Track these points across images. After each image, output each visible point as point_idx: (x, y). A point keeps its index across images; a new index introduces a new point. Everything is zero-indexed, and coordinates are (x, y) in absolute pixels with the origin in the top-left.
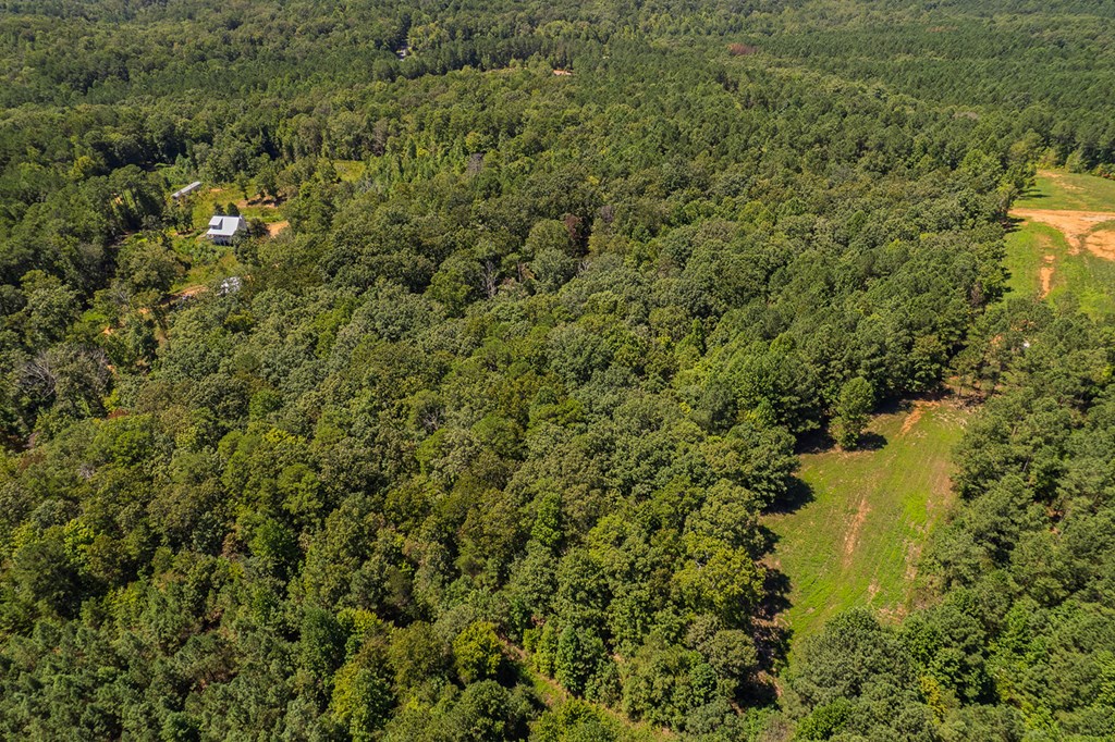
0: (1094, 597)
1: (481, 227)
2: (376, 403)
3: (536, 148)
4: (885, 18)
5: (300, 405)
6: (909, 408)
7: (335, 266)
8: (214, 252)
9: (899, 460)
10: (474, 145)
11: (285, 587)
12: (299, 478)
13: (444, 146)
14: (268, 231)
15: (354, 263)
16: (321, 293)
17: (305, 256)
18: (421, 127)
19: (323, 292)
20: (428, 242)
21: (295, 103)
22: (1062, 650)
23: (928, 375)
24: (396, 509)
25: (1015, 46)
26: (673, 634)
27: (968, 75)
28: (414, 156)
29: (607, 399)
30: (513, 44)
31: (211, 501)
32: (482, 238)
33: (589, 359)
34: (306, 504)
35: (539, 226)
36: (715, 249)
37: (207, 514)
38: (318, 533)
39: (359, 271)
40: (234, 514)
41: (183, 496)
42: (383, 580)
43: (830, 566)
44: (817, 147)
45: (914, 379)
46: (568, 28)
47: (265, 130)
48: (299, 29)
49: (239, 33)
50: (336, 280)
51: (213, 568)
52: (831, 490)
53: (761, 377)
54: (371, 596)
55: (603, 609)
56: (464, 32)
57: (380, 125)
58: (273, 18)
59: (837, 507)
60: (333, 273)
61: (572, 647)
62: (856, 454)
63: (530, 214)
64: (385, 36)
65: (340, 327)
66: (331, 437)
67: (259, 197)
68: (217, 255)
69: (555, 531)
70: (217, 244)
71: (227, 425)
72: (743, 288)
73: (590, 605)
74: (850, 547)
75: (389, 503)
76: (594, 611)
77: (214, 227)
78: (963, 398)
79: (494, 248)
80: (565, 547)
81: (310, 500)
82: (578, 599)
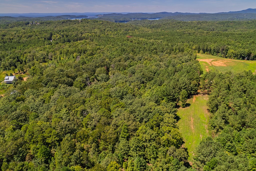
0: (249, 127)
1: (84, 71)
2: (67, 111)
3: (92, 54)
4: (156, 31)
5: (45, 115)
6: (192, 97)
7: (47, 82)
8: (7, 86)
9: (195, 108)
10: (76, 56)
11: (49, 166)
12: (51, 132)
13: (68, 57)
14: (23, 79)
15: (52, 81)
16: (44, 89)
17: (38, 81)
18: (61, 53)
19: (45, 89)
20: (71, 75)
21: (25, 51)
22: (246, 140)
23: (195, 90)
24: (80, 137)
25: (182, 34)
26: (164, 154)
27: (176, 39)
28: (60, 60)
29: (129, 101)
30: (78, 38)
31: (21, 145)
32: (84, 73)
33: (122, 94)
34: (53, 139)
35: (98, 70)
36: (141, 70)
37: (20, 149)
38: (58, 147)
39: (54, 83)
40: (29, 147)
41: (11, 145)
42: (80, 157)
43: (190, 133)
44: (154, 50)
45: (192, 91)
46: (90, 34)
47: (17, 57)
48: (23, 36)
49: (6, 37)
50: (47, 86)
51: (23, 165)
52: (184, 116)
53: (163, 92)
54: (78, 162)
55: (144, 152)
56: (66, 36)
57: (50, 54)
58: (15, 34)
59: (186, 120)
60: (46, 84)
61: (139, 163)
62: (186, 108)
63: (95, 67)
64: (46, 37)
65: (51, 96)
66: (57, 121)
67: (18, 72)
68: (8, 87)
69: (127, 133)
70: (7, 84)
71: (22, 124)
72: (150, 77)
73: (141, 151)
74: (193, 128)
75: (78, 135)
76: (142, 153)
77: (6, 79)
78: (202, 94)
79: (88, 75)
80: (130, 137)
81: (55, 138)
82: (137, 150)
